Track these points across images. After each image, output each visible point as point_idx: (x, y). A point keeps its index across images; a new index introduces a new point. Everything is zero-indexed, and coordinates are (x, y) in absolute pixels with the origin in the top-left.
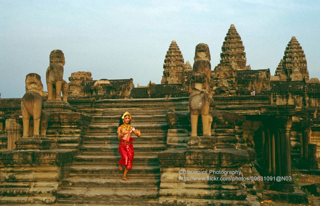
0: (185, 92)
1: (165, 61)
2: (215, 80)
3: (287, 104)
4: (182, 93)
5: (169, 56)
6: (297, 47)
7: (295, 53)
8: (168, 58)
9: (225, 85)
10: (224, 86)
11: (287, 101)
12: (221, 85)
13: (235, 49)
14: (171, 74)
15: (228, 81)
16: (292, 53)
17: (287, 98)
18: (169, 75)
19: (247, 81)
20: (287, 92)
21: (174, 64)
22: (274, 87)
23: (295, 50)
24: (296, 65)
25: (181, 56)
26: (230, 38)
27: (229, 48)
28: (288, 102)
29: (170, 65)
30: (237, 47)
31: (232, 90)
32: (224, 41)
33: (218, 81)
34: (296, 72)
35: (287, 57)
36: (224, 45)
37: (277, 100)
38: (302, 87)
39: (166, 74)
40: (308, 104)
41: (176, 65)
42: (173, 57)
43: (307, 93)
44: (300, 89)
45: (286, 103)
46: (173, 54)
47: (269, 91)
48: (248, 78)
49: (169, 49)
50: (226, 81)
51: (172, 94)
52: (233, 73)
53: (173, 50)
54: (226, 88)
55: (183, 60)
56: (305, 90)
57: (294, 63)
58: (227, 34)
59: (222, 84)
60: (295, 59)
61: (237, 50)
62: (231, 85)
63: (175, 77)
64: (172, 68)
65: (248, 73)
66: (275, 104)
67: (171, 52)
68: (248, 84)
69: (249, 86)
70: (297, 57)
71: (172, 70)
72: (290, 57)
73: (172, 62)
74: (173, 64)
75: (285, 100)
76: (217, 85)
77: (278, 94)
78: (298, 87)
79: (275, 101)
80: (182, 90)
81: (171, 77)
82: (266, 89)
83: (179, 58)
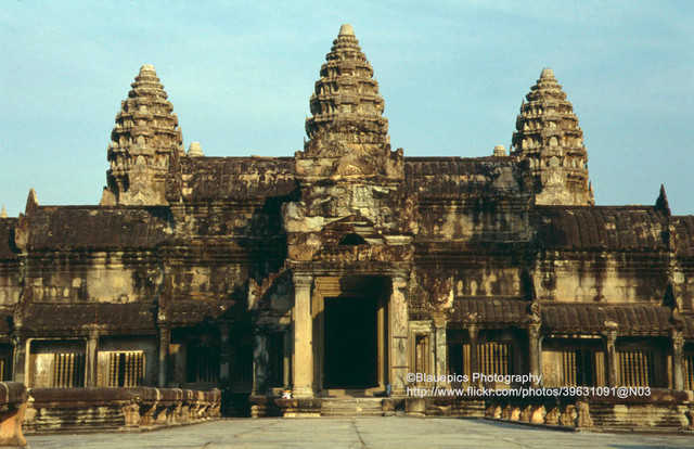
0: (180, 242)
1: (115, 136)
2: (319, 190)
3: (598, 298)
4: (167, 243)
5: (131, 118)
6: (557, 102)
7: (553, 125)
8: (126, 124)
9: (364, 212)
10: (358, 216)
11: (599, 288)
12: (343, 213)
13: (354, 105)
14: (135, 180)
15: (377, 195)
16: (542, 124)
17: (599, 272)
18: (126, 185)
19: (440, 201)
20: (601, 250)
21: (147, 148)
22: (546, 225)
23: (551, 112)
24: (555, 162)
25: (173, 121)
26: (338, 70)
27: (333, 103)
28: (604, 292)
29: (134, 150)
30: (362, 100)
31: (394, 232)
32: (319, 78)
33: (334, 191)
34: (555, 186)
35: (525, 137)
36: (318, 92)
37: (559, 283)
38: (656, 232)
39: (117, 183)
40: (679, 301)
41: (152, 152)
42: (142, 123)
43: (678, 258)
44: (650, 238)
45: (593, 293)
46: (143, 110)
47: (527, 244)
48: (444, 191)
49: (132, 95)
50: (367, 192)
51: (125, 249)
52: (389, 164)
53: (143, 99)
54: (370, 224)
55: (179, 133)
56: (672, 244)
57: (549, 157)
58: (329, 57)
59: (350, 208)
60: (554, 142)
61: (360, 111)
62: (387, 210)
63: (149, 191)
64: (141, 159)
65: (443, 171)
66: (551, 298)
67: (137, 106)
68: (443, 212)
69: (445, 221)
70: (558, 138)
71: (140, 167)
72: (537, 137)
73: (141, 139)
74: (142, 146)
75: (589, 281)
76: (325, 211)
77: (561, 259)
78: (639, 231)
79: (550, 284)
80: (169, 231)
81: (135, 193)
82: (515, 236)
83: (165, 127)
